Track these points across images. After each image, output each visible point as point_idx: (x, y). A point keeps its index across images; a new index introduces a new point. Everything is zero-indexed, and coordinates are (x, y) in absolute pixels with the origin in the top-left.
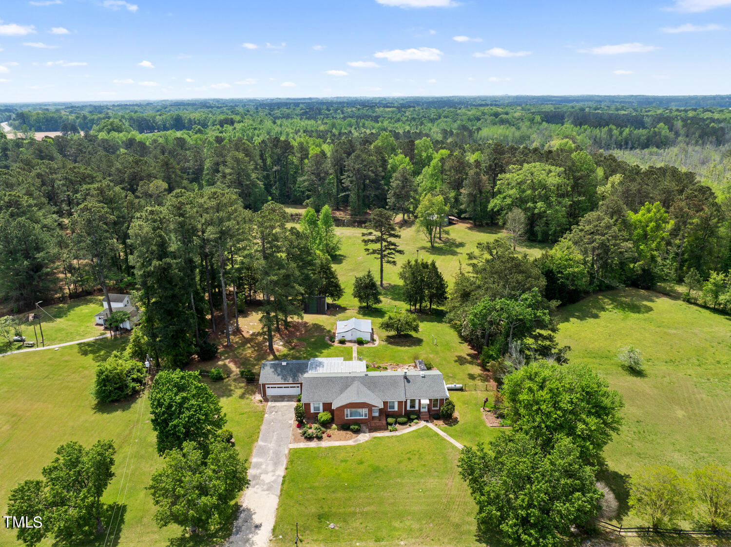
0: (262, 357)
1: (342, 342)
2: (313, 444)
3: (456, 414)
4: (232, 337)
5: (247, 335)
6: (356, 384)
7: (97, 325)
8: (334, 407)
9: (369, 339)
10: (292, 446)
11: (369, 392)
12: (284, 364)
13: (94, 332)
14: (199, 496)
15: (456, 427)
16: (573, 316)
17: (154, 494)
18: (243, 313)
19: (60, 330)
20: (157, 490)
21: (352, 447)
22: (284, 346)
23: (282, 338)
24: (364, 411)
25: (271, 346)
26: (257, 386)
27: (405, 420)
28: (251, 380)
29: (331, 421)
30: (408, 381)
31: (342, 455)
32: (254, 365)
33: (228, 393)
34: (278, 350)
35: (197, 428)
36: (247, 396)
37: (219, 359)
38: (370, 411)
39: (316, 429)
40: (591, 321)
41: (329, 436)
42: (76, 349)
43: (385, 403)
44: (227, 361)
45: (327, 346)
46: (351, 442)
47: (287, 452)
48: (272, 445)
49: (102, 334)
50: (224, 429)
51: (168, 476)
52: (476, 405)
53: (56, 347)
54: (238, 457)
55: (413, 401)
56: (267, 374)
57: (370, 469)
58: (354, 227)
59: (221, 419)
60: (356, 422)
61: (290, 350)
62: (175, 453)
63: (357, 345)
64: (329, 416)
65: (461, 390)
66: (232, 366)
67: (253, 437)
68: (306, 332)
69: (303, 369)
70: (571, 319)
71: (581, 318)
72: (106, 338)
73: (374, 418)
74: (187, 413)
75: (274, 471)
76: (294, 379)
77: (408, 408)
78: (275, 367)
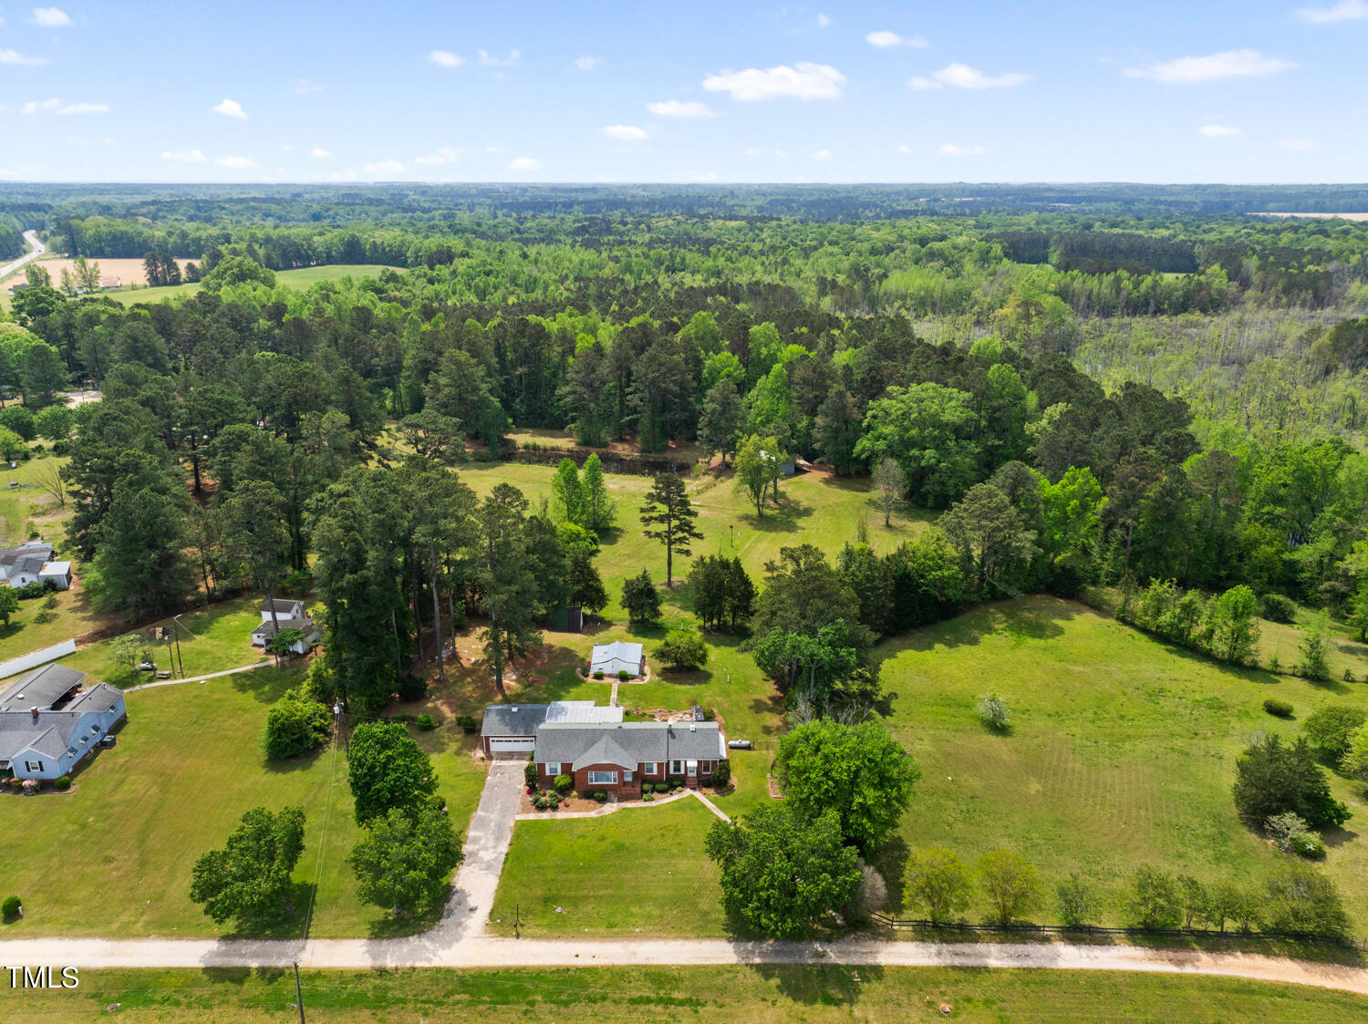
0: (486, 698)
1: (599, 676)
2: (545, 816)
3: (734, 780)
4: (446, 667)
5: (466, 664)
6: (604, 739)
7: (255, 645)
8: (574, 769)
9: (636, 672)
10: (519, 817)
11: (621, 750)
12: (515, 710)
13: (252, 658)
14: (407, 870)
15: (731, 797)
16: (940, 641)
17: (356, 868)
18: (463, 629)
19: (202, 653)
20: (359, 862)
21: (593, 819)
22: (517, 681)
23: (515, 670)
24: (613, 774)
25: (499, 682)
26: (479, 738)
27: (665, 786)
28: (471, 729)
29: (571, 786)
30: (673, 737)
31: (581, 829)
32: (476, 709)
33: (440, 748)
34: (509, 688)
35: (404, 793)
36: (465, 751)
37: (428, 699)
38: (621, 775)
39: (551, 796)
40: (965, 648)
41: (567, 806)
42: (229, 684)
43: (641, 766)
44: (439, 703)
45: (577, 682)
46: (593, 814)
47: (512, 824)
48: (494, 816)
49: (263, 660)
50: (435, 794)
51: (371, 848)
52: (762, 769)
53: (201, 679)
54: (452, 828)
55: (677, 763)
56: (491, 723)
57: (613, 847)
58: (644, 474)
59: (432, 782)
60: (604, 789)
61: (526, 687)
62: (378, 822)
63: (619, 682)
64: (569, 780)
65: (748, 748)
66: (446, 710)
67: (471, 804)
68: (550, 659)
69: (539, 717)
70: (937, 646)
71: (950, 645)
72: (270, 666)
73: (625, 784)
74: (393, 776)
75: (495, 847)
76: (526, 731)
77: (672, 772)
78: (502, 713)
